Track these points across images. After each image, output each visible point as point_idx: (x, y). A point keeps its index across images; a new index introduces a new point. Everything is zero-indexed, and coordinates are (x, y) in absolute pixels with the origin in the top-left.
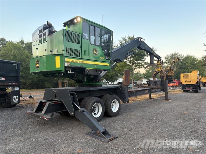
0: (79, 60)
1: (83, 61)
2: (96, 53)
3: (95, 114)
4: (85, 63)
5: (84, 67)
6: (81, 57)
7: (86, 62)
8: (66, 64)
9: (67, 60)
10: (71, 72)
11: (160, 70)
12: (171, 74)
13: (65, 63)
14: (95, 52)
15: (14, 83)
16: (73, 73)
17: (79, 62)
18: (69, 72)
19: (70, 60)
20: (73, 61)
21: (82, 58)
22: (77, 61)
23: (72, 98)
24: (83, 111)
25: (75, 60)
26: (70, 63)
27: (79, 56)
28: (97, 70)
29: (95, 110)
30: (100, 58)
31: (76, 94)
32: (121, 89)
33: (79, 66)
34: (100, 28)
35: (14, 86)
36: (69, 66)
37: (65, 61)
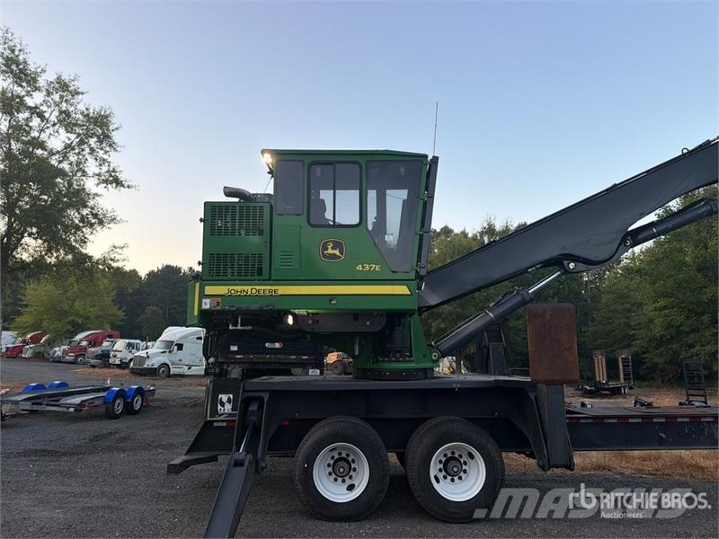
0: (258, 288)
1: (274, 288)
2: (337, 252)
3: (351, 488)
4: (280, 293)
5: (279, 307)
6: (264, 277)
7: (283, 290)
8: (207, 304)
9: (209, 290)
13: (204, 301)
14: (330, 251)
15: (305, 357)
16: (245, 328)
17: (258, 291)
18: (231, 328)
19: (222, 290)
20: (233, 292)
21: (270, 279)
22: (249, 289)
23: (253, 411)
24: (239, 464)
25: (239, 288)
26: (220, 300)
27: (260, 272)
28: (356, 315)
29: (341, 469)
30: (359, 268)
31: (266, 400)
32: (532, 396)
33: (255, 306)
34: (358, 163)
35: (304, 366)
36: (218, 308)
37: (203, 295)
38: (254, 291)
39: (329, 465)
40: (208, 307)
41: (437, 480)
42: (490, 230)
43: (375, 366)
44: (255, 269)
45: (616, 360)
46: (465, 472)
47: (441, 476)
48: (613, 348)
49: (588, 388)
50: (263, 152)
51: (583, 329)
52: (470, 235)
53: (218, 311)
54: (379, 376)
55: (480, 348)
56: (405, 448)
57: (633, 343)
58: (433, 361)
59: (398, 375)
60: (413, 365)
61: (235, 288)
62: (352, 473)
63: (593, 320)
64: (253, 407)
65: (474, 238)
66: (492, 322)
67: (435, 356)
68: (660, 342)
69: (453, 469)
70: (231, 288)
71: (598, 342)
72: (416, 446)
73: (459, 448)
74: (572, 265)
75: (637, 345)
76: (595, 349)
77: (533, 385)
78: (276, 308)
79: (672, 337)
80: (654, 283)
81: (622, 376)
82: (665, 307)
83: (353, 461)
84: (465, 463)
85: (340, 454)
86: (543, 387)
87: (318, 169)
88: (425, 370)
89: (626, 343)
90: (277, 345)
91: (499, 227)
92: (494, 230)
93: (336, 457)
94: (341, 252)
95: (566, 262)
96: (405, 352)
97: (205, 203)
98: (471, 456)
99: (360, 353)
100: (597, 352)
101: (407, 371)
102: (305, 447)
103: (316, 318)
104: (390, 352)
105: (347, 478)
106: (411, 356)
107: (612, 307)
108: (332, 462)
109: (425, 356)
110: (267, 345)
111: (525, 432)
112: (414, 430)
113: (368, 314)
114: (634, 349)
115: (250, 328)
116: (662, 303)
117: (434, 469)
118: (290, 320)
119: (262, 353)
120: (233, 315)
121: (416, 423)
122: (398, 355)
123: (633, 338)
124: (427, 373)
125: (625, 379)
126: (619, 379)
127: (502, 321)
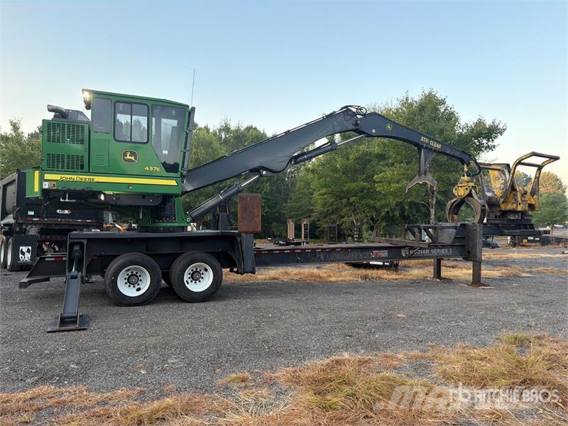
0: (81, 177)
1: (92, 177)
2: (133, 158)
3: (139, 290)
4: (96, 181)
5: (95, 189)
6: (85, 170)
7: (98, 179)
8: (46, 185)
9: (47, 176)
10: (67, 200)
11: (466, 194)
12: (515, 205)
13: (44, 183)
14: (128, 157)
15: (88, 221)
16: (72, 201)
17: (81, 179)
18: (61, 200)
19: (56, 177)
20: (64, 179)
21: (89, 172)
22: (75, 177)
23: (76, 250)
24: (74, 277)
25: (68, 176)
26: (55, 183)
27: (82, 167)
28: (144, 196)
29: (132, 280)
30: (147, 168)
31: (85, 244)
32: (239, 239)
33: (79, 188)
34: (147, 106)
35: (88, 226)
36: (54, 188)
37: (42, 180)
38: (78, 179)
39: (125, 279)
40: (47, 187)
41: (188, 283)
42: (226, 129)
43: (153, 225)
44: (79, 165)
45: (301, 226)
46: (202, 278)
47: (189, 281)
48: (301, 217)
49: (281, 243)
50: (83, 90)
51: (284, 205)
52: (211, 131)
53: (54, 190)
54: (156, 230)
55: (214, 216)
56: (169, 269)
57: (312, 214)
58: (187, 223)
59: (167, 230)
60: (176, 224)
61: (66, 176)
62: (139, 282)
63: (291, 199)
64: (77, 248)
65: (215, 134)
66: (221, 201)
67: (188, 219)
68: (327, 214)
69: (195, 277)
70: (63, 176)
71: (292, 213)
72: (177, 266)
73: (199, 266)
74: (264, 173)
75: (314, 216)
76: (289, 218)
77: (240, 234)
78: (94, 190)
79: (333, 211)
80: (319, 178)
81: (303, 235)
82: (325, 194)
83: (140, 276)
84: (203, 274)
85: (132, 272)
86: (244, 235)
87: (121, 105)
88: (183, 227)
89: (308, 215)
90: (66, 212)
91: (233, 126)
92: (229, 129)
93: (130, 274)
94: (135, 158)
95: (261, 171)
96: (171, 217)
97: (43, 120)
98: (206, 270)
99: (143, 217)
100: (290, 220)
101: (173, 227)
102: (112, 268)
103: (118, 196)
104: (162, 217)
105: (136, 285)
106: (175, 220)
107: (302, 191)
108: (127, 277)
109: (183, 219)
110: (58, 211)
111: (234, 258)
112: (175, 259)
113: (152, 195)
114: (312, 219)
115: (75, 201)
116: (324, 191)
117: (186, 277)
118: (102, 197)
119: (55, 217)
120: (63, 193)
121: (177, 255)
122: (168, 219)
123: (312, 211)
124: (184, 228)
125: (305, 237)
126: (301, 237)
127: (228, 200)
